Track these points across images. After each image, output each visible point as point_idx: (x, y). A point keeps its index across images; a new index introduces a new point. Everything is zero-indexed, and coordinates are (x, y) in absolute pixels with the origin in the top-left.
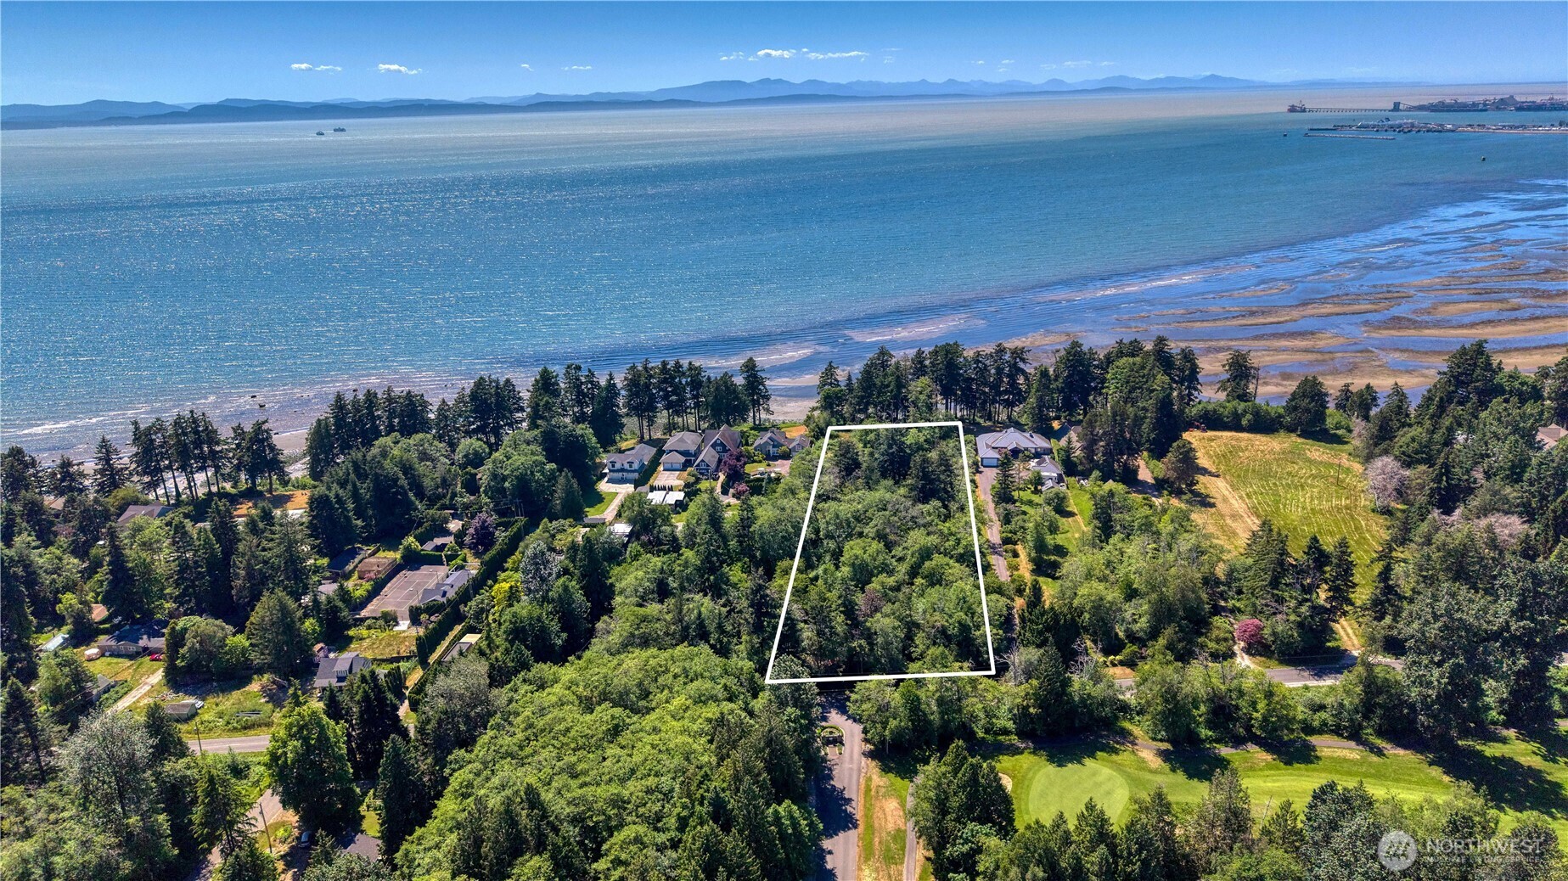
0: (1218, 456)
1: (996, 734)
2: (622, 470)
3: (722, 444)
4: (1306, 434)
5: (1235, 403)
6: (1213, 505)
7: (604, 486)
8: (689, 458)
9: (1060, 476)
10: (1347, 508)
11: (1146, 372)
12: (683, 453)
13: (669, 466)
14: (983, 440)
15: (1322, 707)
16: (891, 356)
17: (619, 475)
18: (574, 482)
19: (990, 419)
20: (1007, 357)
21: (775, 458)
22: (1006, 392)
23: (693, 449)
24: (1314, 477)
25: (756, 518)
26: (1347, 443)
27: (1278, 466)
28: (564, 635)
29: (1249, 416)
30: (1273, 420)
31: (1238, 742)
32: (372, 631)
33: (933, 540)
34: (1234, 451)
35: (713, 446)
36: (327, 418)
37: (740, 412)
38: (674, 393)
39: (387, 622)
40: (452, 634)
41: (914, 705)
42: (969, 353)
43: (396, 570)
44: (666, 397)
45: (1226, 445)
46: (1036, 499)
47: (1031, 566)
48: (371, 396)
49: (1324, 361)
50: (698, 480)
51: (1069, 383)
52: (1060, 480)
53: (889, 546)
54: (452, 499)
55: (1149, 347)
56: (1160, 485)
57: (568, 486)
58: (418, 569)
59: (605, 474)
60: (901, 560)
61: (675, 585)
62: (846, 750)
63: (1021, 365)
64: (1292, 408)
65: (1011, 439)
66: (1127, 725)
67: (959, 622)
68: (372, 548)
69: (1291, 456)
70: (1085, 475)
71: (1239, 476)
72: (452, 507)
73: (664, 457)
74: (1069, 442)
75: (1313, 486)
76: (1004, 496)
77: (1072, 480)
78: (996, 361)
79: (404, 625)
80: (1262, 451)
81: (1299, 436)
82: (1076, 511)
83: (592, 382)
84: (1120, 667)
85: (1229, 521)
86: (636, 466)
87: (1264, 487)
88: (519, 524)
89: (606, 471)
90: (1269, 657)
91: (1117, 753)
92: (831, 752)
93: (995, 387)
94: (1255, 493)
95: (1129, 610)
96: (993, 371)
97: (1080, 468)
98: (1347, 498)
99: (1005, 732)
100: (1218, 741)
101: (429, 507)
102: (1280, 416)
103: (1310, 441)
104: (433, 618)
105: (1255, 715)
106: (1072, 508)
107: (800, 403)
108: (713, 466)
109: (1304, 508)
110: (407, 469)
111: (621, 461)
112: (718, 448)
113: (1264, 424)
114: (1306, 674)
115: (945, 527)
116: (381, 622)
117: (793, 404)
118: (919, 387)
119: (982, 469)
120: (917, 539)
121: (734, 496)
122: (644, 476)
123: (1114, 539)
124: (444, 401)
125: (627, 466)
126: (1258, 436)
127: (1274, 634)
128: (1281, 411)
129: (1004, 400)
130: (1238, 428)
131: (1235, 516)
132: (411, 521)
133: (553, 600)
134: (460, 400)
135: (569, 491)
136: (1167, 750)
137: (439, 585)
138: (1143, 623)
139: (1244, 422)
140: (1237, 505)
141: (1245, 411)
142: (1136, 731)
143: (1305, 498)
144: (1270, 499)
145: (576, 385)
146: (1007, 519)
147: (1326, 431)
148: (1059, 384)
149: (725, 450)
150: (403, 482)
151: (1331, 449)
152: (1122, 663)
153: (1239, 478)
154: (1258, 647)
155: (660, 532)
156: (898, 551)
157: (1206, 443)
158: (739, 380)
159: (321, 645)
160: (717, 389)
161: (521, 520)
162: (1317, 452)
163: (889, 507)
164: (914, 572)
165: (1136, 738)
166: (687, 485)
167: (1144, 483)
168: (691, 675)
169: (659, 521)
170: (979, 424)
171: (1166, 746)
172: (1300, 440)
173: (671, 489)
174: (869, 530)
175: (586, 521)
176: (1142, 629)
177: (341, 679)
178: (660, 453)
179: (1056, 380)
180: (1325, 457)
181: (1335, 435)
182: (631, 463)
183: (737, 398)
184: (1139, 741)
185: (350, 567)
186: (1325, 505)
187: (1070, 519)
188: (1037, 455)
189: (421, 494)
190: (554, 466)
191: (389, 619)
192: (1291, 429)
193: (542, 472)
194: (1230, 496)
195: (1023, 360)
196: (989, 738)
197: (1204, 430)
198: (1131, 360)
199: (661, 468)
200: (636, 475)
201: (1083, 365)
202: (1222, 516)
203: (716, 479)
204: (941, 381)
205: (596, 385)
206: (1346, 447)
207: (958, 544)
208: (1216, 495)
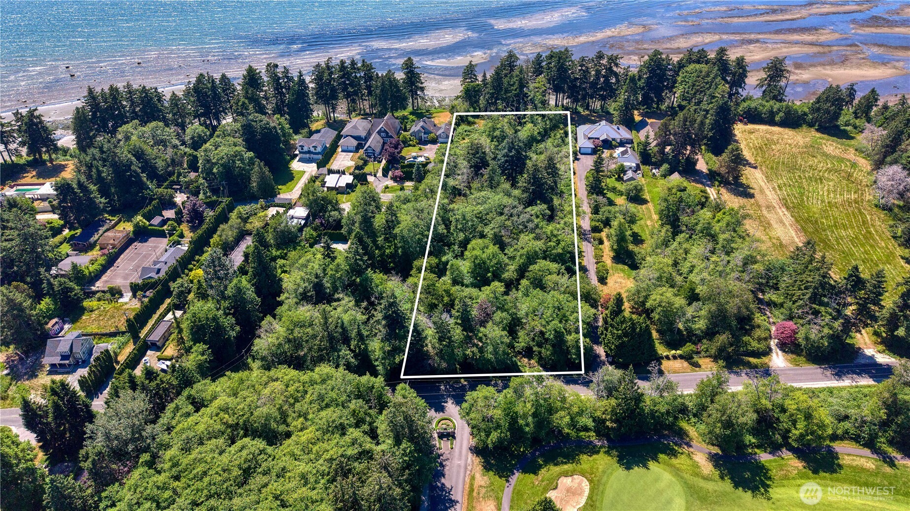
0: (756, 149)
1: (578, 430)
2: (309, 152)
3: (385, 131)
4: (822, 129)
5: (772, 102)
6: (752, 196)
7: (296, 165)
8: (361, 141)
9: (638, 165)
10: (856, 202)
11: (709, 79)
12: (356, 138)
13: (345, 148)
14: (582, 129)
15: (846, 417)
16: (518, 59)
17: (308, 156)
18: (266, 170)
19: (587, 108)
20: (604, 62)
21: (425, 143)
22: (602, 89)
23: (363, 134)
24: (829, 170)
25: (399, 223)
26: (853, 138)
27: (802, 159)
28: (238, 328)
29: (781, 114)
30: (799, 117)
31: (775, 448)
32: (101, 303)
33: (539, 245)
34: (769, 143)
35: (379, 133)
36: (83, 107)
37: (399, 102)
38: (351, 85)
39: (113, 295)
40: (159, 313)
41: (513, 418)
42: (576, 57)
43: (128, 243)
44: (345, 89)
45: (762, 138)
46: (619, 186)
47: (612, 254)
48: (114, 90)
49: (824, 53)
50: (366, 163)
51: (648, 82)
52: (638, 168)
53: (502, 246)
54: (178, 177)
55: (712, 56)
56: (713, 177)
57: (262, 173)
58: (146, 241)
59: (297, 155)
60: (512, 258)
61: (329, 285)
62: (457, 443)
63: (615, 69)
64: (815, 110)
65: (604, 130)
66: (684, 425)
67: (555, 330)
68: (116, 219)
69: (812, 150)
70: (657, 165)
71: (772, 168)
72: (178, 183)
73: (342, 140)
74: (647, 137)
75: (829, 180)
76: (596, 188)
77: (645, 168)
78: (596, 65)
79: (127, 296)
80: (790, 145)
81: (817, 130)
82: (648, 198)
83: (287, 77)
84: (679, 360)
85: (765, 212)
86: (319, 149)
87: (791, 180)
88: (223, 205)
89: (297, 152)
90: (799, 355)
91: (676, 456)
92: (443, 446)
93: (594, 85)
94: (785, 185)
95: (690, 311)
96: (593, 73)
97: (653, 160)
98: (855, 192)
99: (586, 429)
100: (758, 447)
101: (159, 186)
102: (805, 114)
103: (825, 136)
104: (148, 293)
105: (794, 431)
106: (647, 196)
107: (452, 82)
108: (378, 150)
109: (823, 201)
110: (139, 154)
111: (308, 145)
112: (383, 134)
113: (792, 121)
114: (828, 373)
115: (550, 228)
116: (108, 295)
117: (446, 82)
118: (537, 85)
119: (579, 156)
120: (527, 242)
121: (392, 178)
122: (325, 158)
123: (681, 237)
124: (174, 93)
125: (312, 149)
126: (787, 130)
127: (807, 338)
128: (806, 110)
129: (600, 96)
130: (771, 122)
131: (769, 207)
132: (144, 198)
133: (229, 297)
134: (187, 93)
135: (262, 177)
136: (717, 454)
137: (155, 263)
138: (701, 325)
139: (777, 118)
140: (770, 197)
141: (779, 110)
142: (692, 431)
143: (823, 190)
144: (796, 191)
145: (275, 79)
146: (596, 210)
147: (838, 127)
148: (641, 83)
149: (388, 136)
150: (136, 167)
151: (842, 144)
152: (681, 357)
153: (772, 171)
154: (789, 346)
155: (330, 216)
156: (510, 251)
157: (747, 135)
158: (400, 76)
159: (56, 320)
160: (383, 84)
161: (226, 200)
162: (831, 146)
163: (506, 210)
164: (522, 271)
165: (691, 439)
166: (358, 168)
167: (699, 173)
168: (327, 400)
169: (330, 207)
170: (579, 113)
171: (716, 450)
172: (818, 135)
173: (343, 173)
174: (488, 230)
175: (276, 201)
176: (699, 329)
177: (64, 357)
178: (339, 137)
179: (639, 80)
180: (837, 151)
181: (845, 131)
182: (315, 147)
183: (399, 90)
184: (694, 443)
185: (92, 240)
186: (839, 199)
187: (644, 207)
188: (622, 144)
189: (153, 174)
190: (251, 154)
191: (115, 293)
192: (811, 125)
193: (242, 160)
194: (765, 187)
195: (617, 65)
196: (573, 433)
197: (746, 124)
198: (698, 66)
199: (339, 149)
200: (320, 157)
201: (661, 69)
202: (759, 206)
203: (380, 162)
204: (554, 81)
205: (290, 79)
206: (853, 142)
207: (558, 244)
208: (755, 186)
